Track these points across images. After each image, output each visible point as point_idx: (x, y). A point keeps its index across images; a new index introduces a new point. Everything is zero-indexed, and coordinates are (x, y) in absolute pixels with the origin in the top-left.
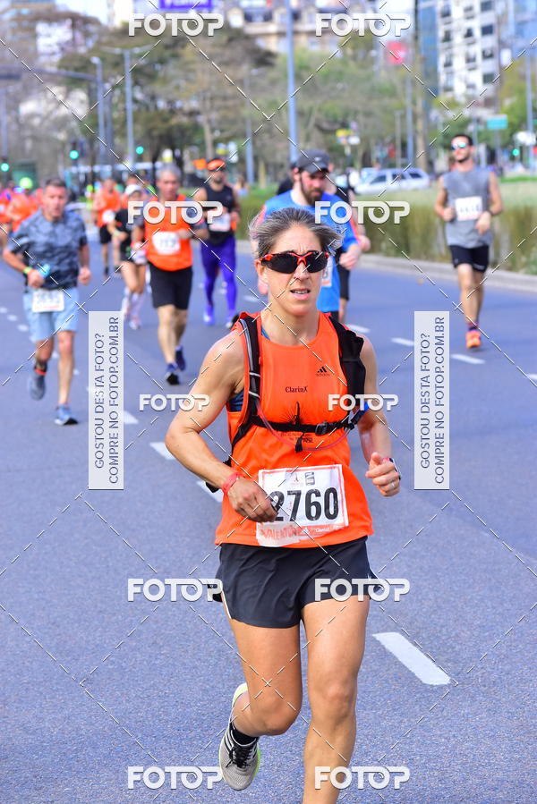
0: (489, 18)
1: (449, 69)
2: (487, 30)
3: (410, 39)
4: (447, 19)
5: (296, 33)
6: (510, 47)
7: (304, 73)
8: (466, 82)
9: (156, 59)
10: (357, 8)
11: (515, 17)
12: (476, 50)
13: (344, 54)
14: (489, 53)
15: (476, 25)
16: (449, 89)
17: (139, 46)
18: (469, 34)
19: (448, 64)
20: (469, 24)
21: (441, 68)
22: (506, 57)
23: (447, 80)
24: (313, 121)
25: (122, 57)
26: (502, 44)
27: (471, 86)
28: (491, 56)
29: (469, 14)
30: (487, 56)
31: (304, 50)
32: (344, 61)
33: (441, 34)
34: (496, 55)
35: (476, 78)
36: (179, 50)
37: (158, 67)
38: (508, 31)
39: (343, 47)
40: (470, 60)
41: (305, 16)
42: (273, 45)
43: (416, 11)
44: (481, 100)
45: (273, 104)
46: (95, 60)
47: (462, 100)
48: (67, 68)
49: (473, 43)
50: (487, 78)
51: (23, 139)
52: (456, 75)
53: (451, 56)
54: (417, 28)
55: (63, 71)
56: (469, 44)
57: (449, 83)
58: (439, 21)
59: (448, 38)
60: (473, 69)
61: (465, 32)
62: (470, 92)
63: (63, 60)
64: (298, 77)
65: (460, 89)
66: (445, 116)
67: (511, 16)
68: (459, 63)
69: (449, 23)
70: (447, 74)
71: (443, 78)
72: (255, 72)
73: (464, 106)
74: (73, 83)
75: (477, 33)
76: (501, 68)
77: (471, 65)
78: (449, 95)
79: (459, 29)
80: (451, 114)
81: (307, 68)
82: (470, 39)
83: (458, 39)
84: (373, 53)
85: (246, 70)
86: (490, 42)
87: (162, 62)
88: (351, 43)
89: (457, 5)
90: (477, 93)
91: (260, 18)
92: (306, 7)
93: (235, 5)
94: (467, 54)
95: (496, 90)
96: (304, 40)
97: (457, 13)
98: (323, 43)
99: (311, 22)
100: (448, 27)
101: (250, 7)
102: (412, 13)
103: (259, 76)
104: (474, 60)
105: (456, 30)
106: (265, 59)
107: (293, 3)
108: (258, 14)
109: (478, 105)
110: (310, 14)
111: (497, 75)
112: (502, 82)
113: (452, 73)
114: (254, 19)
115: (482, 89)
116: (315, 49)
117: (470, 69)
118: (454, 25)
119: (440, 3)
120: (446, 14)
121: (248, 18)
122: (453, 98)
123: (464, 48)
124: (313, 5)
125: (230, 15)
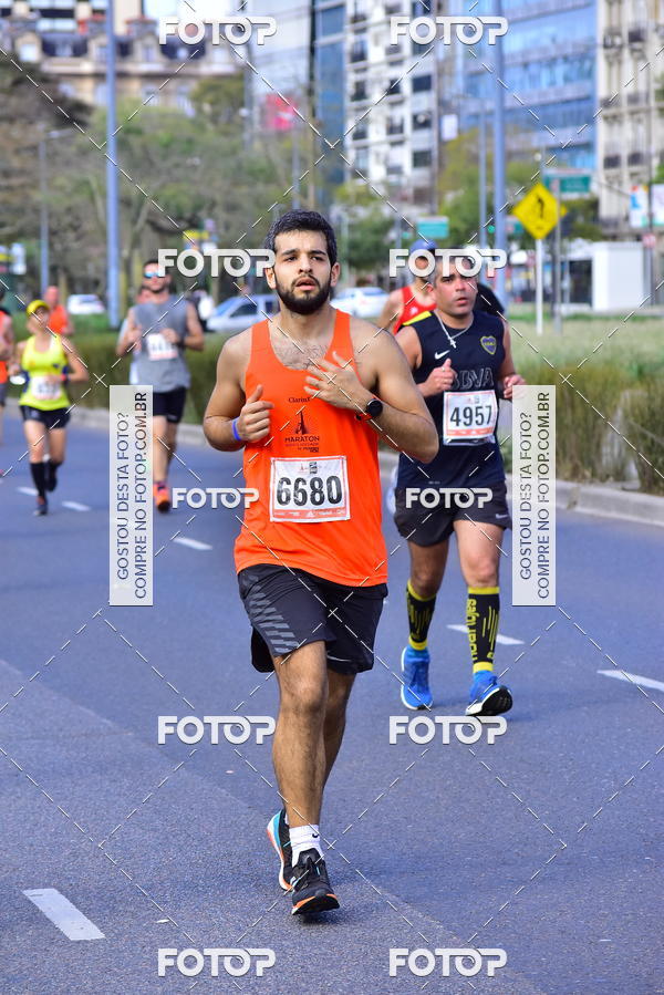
0: (425, 65)
1: (361, 142)
2: (421, 84)
3: (300, 92)
4: (360, 64)
5: (122, 76)
6: (457, 111)
7: (135, 141)
8: (386, 161)
11: (465, 66)
12: (404, 114)
13: (200, 111)
14: (421, 119)
15: (404, 75)
16: (359, 173)
18: (394, 89)
19: (360, 135)
20: (394, 73)
21: (349, 141)
22: (450, 126)
23: (357, 158)
24: (144, 215)
26: (444, 106)
27: (394, 170)
28: (426, 124)
29: (395, 57)
30: (421, 124)
31: (136, 103)
32: (197, 124)
33: (350, 88)
34: (435, 123)
35: (403, 157)
38: (455, 86)
39: (197, 99)
40: (393, 129)
41: (138, 50)
42: (87, 93)
43: (312, 50)
44: (410, 192)
45: (82, 185)
47: (381, 191)
49: (401, 102)
50: (420, 159)
52: (373, 149)
53: (365, 121)
54: (311, 77)
56: (393, 104)
57: (361, 165)
58: (348, 66)
59: (360, 93)
60: (400, 143)
61: (386, 84)
62: (393, 179)
64: (122, 144)
65: (377, 172)
66: (354, 215)
67: (460, 63)
68: (377, 134)
69: (365, 70)
70: (358, 148)
71: (351, 156)
72: (55, 134)
73: (383, 200)
75: (406, 87)
76: (441, 142)
77: (396, 137)
78: (360, 182)
79: (380, 81)
80: (363, 213)
81: (139, 132)
82: (394, 97)
83: (376, 94)
84: (244, 112)
85: (42, 130)
86: (426, 101)
88: (210, 96)
89: (377, 43)
90: (404, 181)
91: (68, 51)
92: (141, 37)
93: (29, 26)
94: (390, 120)
95: (433, 178)
96: (135, 87)
97: (376, 54)
98: (166, 93)
99: (148, 60)
100: (360, 77)
101: (52, 31)
102: (306, 52)
103: (62, 140)
104: (401, 129)
105: (374, 82)
106: (72, 114)
107: (120, 29)
108: (65, 43)
109: (404, 199)
110: (147, 48)
111: (435, 154)
112: (441, 165)
113: (366, 147)
114: (59, 51)
115: (412, 176)
116: (155, 102)
117: (394, 144)
118: (371, 74)
119: (349, 40)
120: (359, 56)
121: (49, 49)
122: (367, 186)
123: (387, 111)
124: (153, 34)
125: (19, 42)
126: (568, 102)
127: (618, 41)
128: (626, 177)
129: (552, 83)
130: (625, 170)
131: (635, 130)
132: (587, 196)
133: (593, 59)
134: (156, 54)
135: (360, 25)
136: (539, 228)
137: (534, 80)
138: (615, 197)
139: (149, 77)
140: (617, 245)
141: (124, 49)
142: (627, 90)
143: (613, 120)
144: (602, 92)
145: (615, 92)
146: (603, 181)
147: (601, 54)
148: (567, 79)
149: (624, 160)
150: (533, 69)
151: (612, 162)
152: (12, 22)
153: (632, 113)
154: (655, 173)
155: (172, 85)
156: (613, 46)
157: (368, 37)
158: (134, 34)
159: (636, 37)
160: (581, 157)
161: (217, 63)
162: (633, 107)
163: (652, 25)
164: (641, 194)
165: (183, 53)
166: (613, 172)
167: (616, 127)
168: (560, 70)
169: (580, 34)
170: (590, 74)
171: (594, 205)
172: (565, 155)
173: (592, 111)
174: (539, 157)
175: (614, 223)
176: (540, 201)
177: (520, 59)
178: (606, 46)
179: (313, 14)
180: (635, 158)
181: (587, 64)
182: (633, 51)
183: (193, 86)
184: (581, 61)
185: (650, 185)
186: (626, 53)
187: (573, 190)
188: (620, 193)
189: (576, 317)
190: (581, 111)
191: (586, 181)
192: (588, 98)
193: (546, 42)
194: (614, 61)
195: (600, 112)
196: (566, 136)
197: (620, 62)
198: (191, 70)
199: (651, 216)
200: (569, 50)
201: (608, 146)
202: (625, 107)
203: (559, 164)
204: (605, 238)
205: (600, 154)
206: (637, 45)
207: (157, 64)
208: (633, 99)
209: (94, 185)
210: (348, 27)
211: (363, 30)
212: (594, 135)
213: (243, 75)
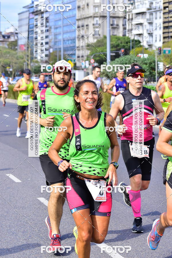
0: (47, 40)
1: (36, 53)
2: (47, 43)
3: (26, 44)
4: (36, 40)
6: (52, 48)
8: (40, 56)
10: (13, 35)
11: (54, 40)
12: (44, 48)
13: (9, 47)
14: (47, 49)
15: (44, 42)
16: (36, 58)
18: (42, 44)
19: (36, 51)
20: (42, 41)
21: (34, 52)
22: (51, 50)
23: (36, 55)
26: (50, 47)
27: (42, 57)
28: (48, 50)
29: (42, 39)
35: (44, 55)
38: (51, 44)
39: (8, 45)
40: (42, 51)
43: (28, 37)
44: (44, 61)
47: (40, 61)
49: (43, 46)
50: (46, 56)
52: (38, 54)
53: (37, 49)
54: (28, 42)
56: (42, 46)
57: (36, 56)
58: (34, 40)
59: (36, 44)
61: (41, 43)
62: (42, 59)
65: (39, 58)
66: (35, 65)
68: (39, 51)
69: (37, 41)
70: (36, 54)
71: (35, 55)
75: (44, 44)
76: (50, 53)
77: (42, 52)
78: (36, 59)
79: (40, 43)
80: (37, 64)
82: (42, 45)
83: (39, 45)
84: (16, 47)
86: (47, 46)
88: (10, 45)
89: (39, 36)
94: (41, 49)
97: (39, 38)
98: (3, 44)
99: (0, 38)
104: (43, 51)
109: (43, 62)
110: (0, 36)
111: (49, 55)
112: (50, 57)
115: (45, 59)
117: (42, 53)
119: (35, 36)
120: (36, 38)
122: (37, 60)
124: (1, 34)
126: (71, 47)
127: (80, 37)
129: (69, 44)
130: (81, 58)
131: (82, 52)
132: (74, 62)
133: (75, 40)
134: (2, 37)
135: (36, 33)
137: (66, 43)
138: (79, 63)
140: (79, 71)
142: (81, 45)
144: (77, 45)
145: (79, 46)
146: (77, 60)
147: (77, 40)
148: (71, 43)
150: (65, 41)
151: (78, 57)
154: (86, 59)
155: (4, 43)
159: (83, 36)
160: (73, 56)
161: (12, 39)
163: (85, 35)
165: (6, 37)
166: (79, 59)
167: (79, 51)
168: (70, 42)
169: (73, 36)
170: (75, 42)
173: (75, 48)
175: (79, 67)
178: (78, 38)
179: (29, 31)
180: (82, 56)
182: (82, 39)
183: (8, 43)
184: (73, 40)
185: (85, 61)
191: (74, 60)
192: (75, 46)
193: (68, 37)
194: (79, 40)
195: (77, 49)
196: (71, 52)
198: (8, 40)
200: (71, 38)
201: (78, 54)
202: (81, 48)
203: (70, 57)
204: (77, 70)
205: (77, 56)
207: (2, 39)
208: (82, 47)
210: (34, 34)
212: (75, 52)
213: (16, 41)
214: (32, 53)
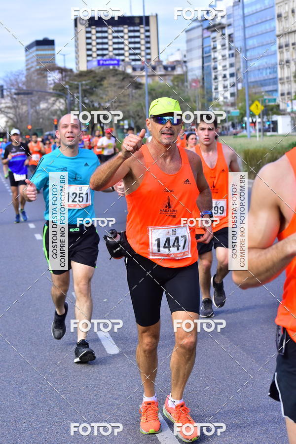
0: (233, 70)
1: (216, 91)
2: (232, 75)
3: (200, 79)
4: (216, 70)
5: (154, 75)
6: (242, 82)
7: (153, 92)
8: (223, 96)
9: (93, 86)
10: (179, 65)
11: (244, 70)
12: (228, 83)
13: (174, 84)
14: (232, 84)
15: (227, 73)
16: (216, 99)
17: (85, 81)
18: (225, 76)
19: (216, 89)
20: (224, 72)
21: (213, 90)
22: (240, 86)
23: (216, 95)
25: (78, 85)
26: (238, 81)
27: (225, 98)
28: (233, 86)
29: (225, 68)
31: (157, 83)
32: (173, 88)
33: (213, 77)
34: (236, 85)
35: (228, 94)
36: (102, 83)
37: (94, 89)
39: (172, 81)
40: (225, 87)
41: (158, 69)
42: (143, 81)
43: (203, 67)
44: (230, 104)
45: (140, 104)
46: (67, 86)
47: (222, 103)
48: (56, 90)
49: (227, 80)
50: (232, 95)
51: (38, 119)
52: (220, 93)
53: (217, 85)
54: (203, 75)
55: (55, 91)
56: (225, 81)
57: (217, 97)
58: (212, 71)
59: (216, 78)
60: (227, 91)
61: (223, 75)
62: (225, 100)
63: (54, 87)
65: (221, 99)
67: (242, 69)
68: (221, 88)
69: (217, 72)
70: (216, 92)
71: (214, 94)
72: (134, 91)
73: (223, 106)
74: (59, 96)
75: (228, 76)
76: (238, 90)
77: (226, 89)
78: (217, 101)
79: (221, 75)
81: (154, 90)
82: (225, 79)
83: (220, 78)
84: (185, 84)
85: (130, 90)
86: (234, 80)
87: (96, 87)
88: (176, 80)
89: (220, 65)
90: (228, 101)
91: (139, 70)
92: (158, 65)
93: (129, 64)
94: (224, 85)
95: (235, 100)
96: (157, 78)
97: (220, 68)
98: (165, 79)
99: (160, 71)
100: (216, 74)
101: (135, 65)
102: (201, 68)
103: (135, 93)
104: (227, 87)
105: (219, 75)
106: (138, 86)
107: (153, 63)
108: (138, 67)
109: (228, 105)
110: (160, 68)
111: (236, 93)
112: (238, 96)
113: (218, 92)
114: (137, 70)
115: (230, 99)
116: (162, 82)
117: (225, 91)
118: (219, 73)
119: (213, 64)
120: (215, 68)
121: (134, 69)
122: (219, 102)
123: (223, 82)
124: (161, 64)
125: (127, 68)
126: (271, 79)
127: (283, 63)
128: (286, 99)
129: (266, 74)
130: (286, 97)
131: (288, 86)
132: (276, 104)
133: (277, 68)
134: (162, 69)
135: (215, 60)
136: (257, 112)
137: (262, 73)
139: (161, 75)
140: (284, 116)
141: (154, 68)
142: (286, 75)
143: (283, 83)
144: (279, 76)
145: (283, 76)
146: (280, 100)
147: (279, 67)
148: (270, 73)
149: (286, 94)
150: (261, 71)
151: (282, 95)
152: (125, 62)
153: (288, 82)
154: (293, 98)
155: (167, 77)
156: (282, 64)
157: (218, 63)
158: (156, 64)
159: (288, 62)
160: (275, 93)
161: (179, 71)
162: (288, 80)
163: (291, 59)
164: (289, 103)
165: (169, 69)
166: (283, 97)
167: (283, 85)
168: (268, 71)
169: (273, 61)
170: (276, 72)
171: (278, 106)
172: (270, 93)
173: (277, 81)
174: (263, 94)
175: (283, 110)
176: (257, 105)
177: (257, 68)
178: (280, 64)
179: (203, 58)
180: (289, 93)
181: (275, 69)
182: (287, 66)
183: (172, 78)
184: (273, 68)
185: (292, 100)
186: (285, 66)
187: (272, 102)
188: (285, 103)
189: (271, 136)
190: (274, 81)
191: (275, 100)
192: (276, 78)
193: (264, 63)
194: (282, 68)
195: (279, 82)
196: (271, 88)
197: (284, 69)
198: (172, 73)
199: (292, 108)
200: (270, 66)
201: (282, 90)
202: (285, 80)
203: (269, 95)
204: (282, 115)
205: (280, 92)
206: (288, 64)
207: (163, 72)
208: (288, 78)
209: (143, 104)
210: (212, 61)
211: (216, 62)
212: (278, 87)
213: (185, 74)
214: (209, 92)
